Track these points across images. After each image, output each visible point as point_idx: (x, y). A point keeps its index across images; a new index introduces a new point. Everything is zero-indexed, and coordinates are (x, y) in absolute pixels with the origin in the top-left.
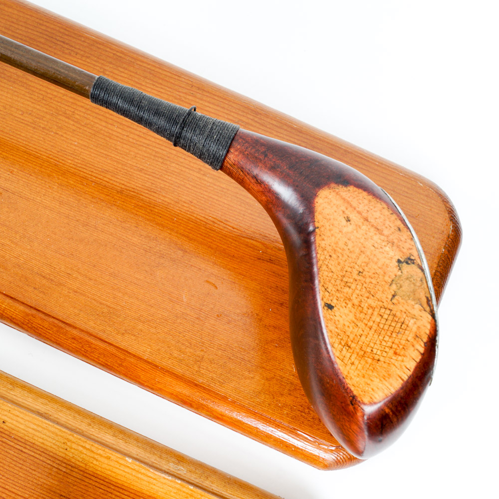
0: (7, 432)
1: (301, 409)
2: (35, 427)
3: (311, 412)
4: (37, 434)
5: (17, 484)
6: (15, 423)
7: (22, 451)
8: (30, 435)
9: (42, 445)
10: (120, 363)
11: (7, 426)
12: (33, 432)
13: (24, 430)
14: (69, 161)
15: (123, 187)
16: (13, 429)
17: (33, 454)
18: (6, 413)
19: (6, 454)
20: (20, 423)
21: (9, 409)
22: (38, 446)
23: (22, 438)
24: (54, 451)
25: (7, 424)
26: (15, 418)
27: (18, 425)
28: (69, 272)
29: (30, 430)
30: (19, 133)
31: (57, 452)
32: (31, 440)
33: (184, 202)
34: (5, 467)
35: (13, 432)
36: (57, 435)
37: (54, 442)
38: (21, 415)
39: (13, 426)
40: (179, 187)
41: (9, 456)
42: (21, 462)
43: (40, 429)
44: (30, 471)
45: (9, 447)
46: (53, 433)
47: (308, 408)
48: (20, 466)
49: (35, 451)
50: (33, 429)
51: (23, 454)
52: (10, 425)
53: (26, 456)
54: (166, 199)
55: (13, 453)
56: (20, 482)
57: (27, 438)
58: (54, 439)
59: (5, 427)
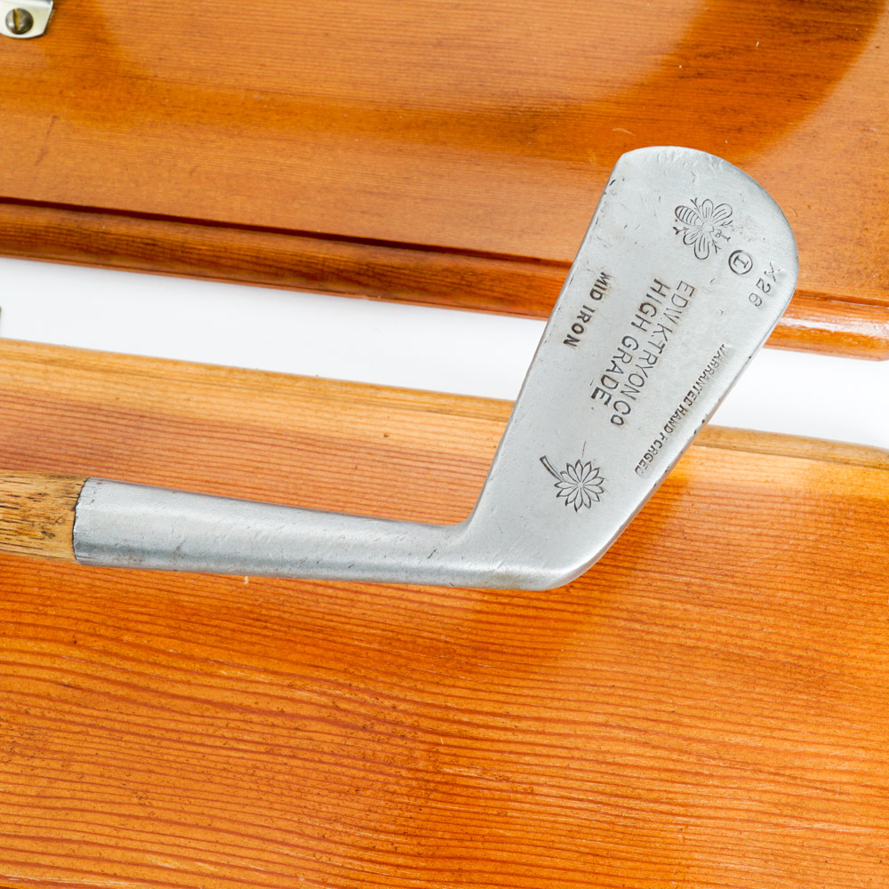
0: (395, 449)
1: (825, 264)
2: (436, 429)
3: (842, 265)
4: (442, 437)
5: (438, 517)
6: (402, 432)
7: (428, 468)
8: (432, 443)
9: (456, 452)
10: (528, 284)
11: (392, 440)
12: (434, 436)
13: (419, 438)
14: (344, 25)
15: (439, 36)
16: (403, 442)
17: (446, 468)
18: (384, 422)
19: (405, 479)
20: (409, 430)
21: (386, 415)
22: (450, 454)
23: (422, 451)
24: (478, 455)
25: (391, 436)
26: (401, 425)
27: (409, 433)
28: (405, 175)
29: (430, 436)
30: (252, 8)
31: (482, 455)
32: (437, 449)
33: (539, 32)
34: (411, 498)
35: (405, 445)
36: (473, 431)
37: (472, 441)
38: (408, 419)
39: (401, 438)
40: (522, 14)
41: (411, 480)
42: (433, 484)
43: (444, 430)
44: (451, 492)
45: (406, 468)
46: (466, 429)
47: (835, 260)
48: (433, 489)
49: (449, 462)
50: (434, 433)
51: (431, 472)
52: (396, 437)
53: (438, 473)
54: (510, 36)
55: (415, 475)
56: (441, 512)
57: (429, 448)
58: (470, 438)
59: (391, 443)
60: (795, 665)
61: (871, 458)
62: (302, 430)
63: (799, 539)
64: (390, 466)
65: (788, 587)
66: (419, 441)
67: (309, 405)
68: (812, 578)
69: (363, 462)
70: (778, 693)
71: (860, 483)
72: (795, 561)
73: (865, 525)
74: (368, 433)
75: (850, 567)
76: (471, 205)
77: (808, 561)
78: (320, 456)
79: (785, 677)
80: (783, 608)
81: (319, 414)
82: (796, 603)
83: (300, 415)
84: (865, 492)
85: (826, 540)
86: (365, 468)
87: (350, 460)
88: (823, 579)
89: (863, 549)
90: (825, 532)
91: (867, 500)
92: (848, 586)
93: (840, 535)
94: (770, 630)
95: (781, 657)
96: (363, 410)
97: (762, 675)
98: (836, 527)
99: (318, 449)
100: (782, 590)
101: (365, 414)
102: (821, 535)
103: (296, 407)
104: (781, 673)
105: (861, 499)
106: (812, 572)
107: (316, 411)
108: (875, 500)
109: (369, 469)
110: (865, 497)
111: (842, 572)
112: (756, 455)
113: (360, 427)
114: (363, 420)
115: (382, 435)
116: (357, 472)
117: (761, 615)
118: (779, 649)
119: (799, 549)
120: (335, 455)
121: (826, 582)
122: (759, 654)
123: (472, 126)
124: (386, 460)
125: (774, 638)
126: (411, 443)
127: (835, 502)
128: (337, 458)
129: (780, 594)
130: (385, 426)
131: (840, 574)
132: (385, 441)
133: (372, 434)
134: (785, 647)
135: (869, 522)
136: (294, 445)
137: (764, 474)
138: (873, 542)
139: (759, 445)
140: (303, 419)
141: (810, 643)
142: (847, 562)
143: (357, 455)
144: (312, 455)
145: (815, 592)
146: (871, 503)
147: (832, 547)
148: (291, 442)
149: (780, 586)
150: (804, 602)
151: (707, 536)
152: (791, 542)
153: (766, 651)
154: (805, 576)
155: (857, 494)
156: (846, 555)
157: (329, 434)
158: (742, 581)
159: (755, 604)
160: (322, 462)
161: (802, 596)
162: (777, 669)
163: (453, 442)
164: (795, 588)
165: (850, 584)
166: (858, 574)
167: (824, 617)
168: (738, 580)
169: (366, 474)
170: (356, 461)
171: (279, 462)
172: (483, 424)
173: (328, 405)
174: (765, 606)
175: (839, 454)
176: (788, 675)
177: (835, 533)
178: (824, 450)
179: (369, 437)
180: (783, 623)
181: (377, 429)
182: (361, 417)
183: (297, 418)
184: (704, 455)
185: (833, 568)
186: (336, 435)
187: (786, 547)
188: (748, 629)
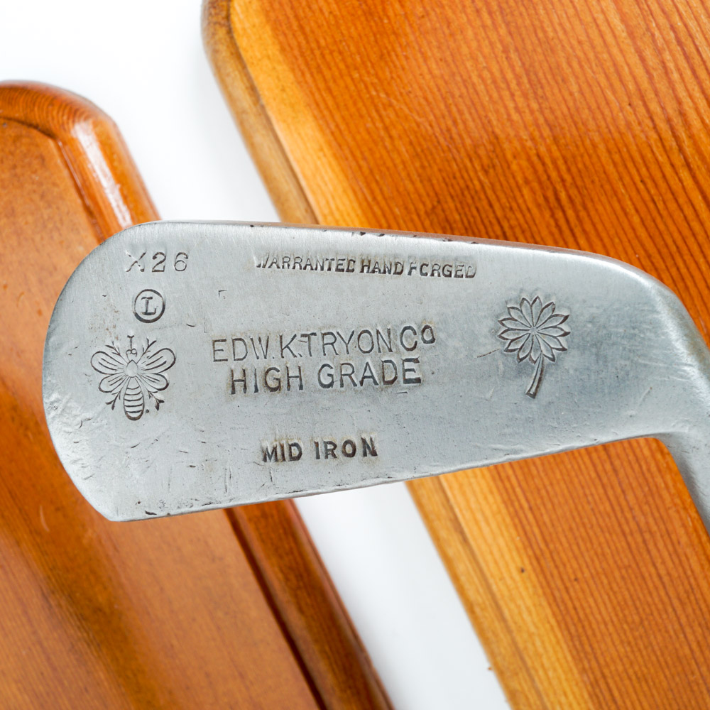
0: (530, 552)
1: (56, 235)
2: (483, 524)
3: (46, 217)
4: (488, 513)
5: (576, 467)
6: (507, 557)
7: (531, 508)
8: (500, 519)
9: (495, 490)
11: (522, 561)
12: (492, 522)
13: (502, 535)
16: (517, 548)
18: (509, 582)
20: (500, 550)
21: (500, 584)
22: (501, 494)
23: (515, 525)
25: (520, 565)
26: (501, 564)
27: (505, 550)
29: (494, 526)
32: (504, 511)
34: (572, 506)
38: (489, 558)
39: (515, 553)
41: (554, 517)
42: (543, 492)
43: (479, 516)
45: (544, 529)
46: (464, 494)
47: (45, 226)
48: (549, 488)
49: (510, 491)
50: (488, 524)
51: (532, 503)
52: (517, 559)
53: (528, 494)
55: (544, 515)
56: (569, 466)
57: (508, 520)
58: (470, 484)
59: (527, 562)
60: (502, 13)
61: (231, 68)
62: (569, 658)
63: (366, 87)
64: (551, 546)
65: (425, 69)
66: (506, 534)
67: (537, 665)
68: (399, 50)
69: (565, 577)
70: (542, 12)
71: (266, 62)
72: (392, 78)
73: (307, 29)
74: (531, 590)
75: (363, 19)
76: (219, 628)
77: (383, 64)
78: (586, 624)
79: (521, 14)
80: (449, 59)
81: (541, 650)
82: (435, 50)
83: (555, 670)
84: (274, 50)
85: (349, 60)
86: (570, 571)
87: (571, 590)
88: (392, 38)
89: (335, 17)
90: (342, 66)
91: (280, 43)
92: (384, 9)
93: (334, 48)
94: (481, 59)
95: (503, 31)
96: (510, 610)
97: (534, 39)
98: (328, 57)
99: (580, 630)
100: (430, 72)
101: (512, 606)
102: (347, 67)
103: (548, 678)
104: (520, 21)
105: (283, 50)
106: (393, 53)
107: (540, 656)
108: (276, 36)
109: (568, 566)
110: (278, 47)
111: (373, 24)
112: (303, 183)
113: (529, 603)
114: (520, 602)
115: (524, 575)
116: (579, 575)
117: (470, 77)
118: (494, 38)
119: (375, 81)
120: (575, 608)
121: (394, 33)
122: (513, 56)
123: (135, 675)
124: (547, 555)
125: (487, 50)
126: (513, 540)
127: (303, 74)
128: (577, 605)
129: (436, 72)
130: (512, 578)
131: (377, 24)
132: (529, 568)
133: (529, 585)
134: (489, 34)
135: (301, 28)
136: (591, 657)
137: (319, 163)
138: (321, 10)
139: (287, 186)
140: (557, 665)
141: (469, 11)
142: (358, 24)
143: (562, 587)
144: (589, 632)
145: (412, 38)
146: (282, 38)
147: (353, 49)
148: (589, 661)
149: (428, 77)
150: (429, 43)
151: (421, 181)
152: (374, 93)
153: (506, 51)
154: (402, 58)
155: (281, 58)
156: (352, 30)
157: (556, 629)
158: (447, 118)
159: (464, 91)
160: (591, 618)
161: (425, 48)
162: (517, 27)
163: (486, 498)
164: (421, 60)
165: (380, 8)
166: (364, 6)
167: (432, 13)
168: (450, 123)
169: (575, 566)
170: (568, 584)
171: (618, 661)
173: (526, 648)
174: (458, 78)
175: (246, 101)
176: (516, 13)
177: (336, 54)
178: (252, 119)
179: (534, 587)
180: (465, 50)
181: (520, 584)
182: (518, 607)
183: (560, 671)
185: (375, 35)
186: (553, 621)
187: (383, 95)
188: (494, 82)
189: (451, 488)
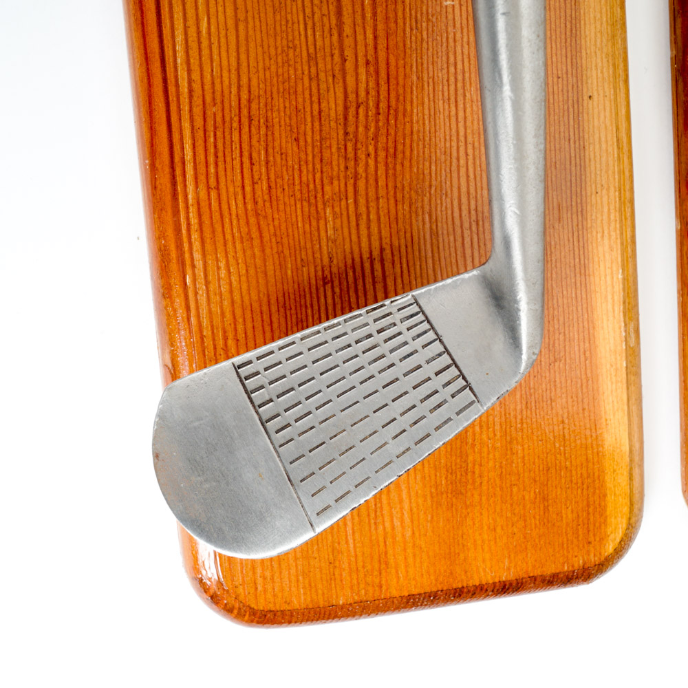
0: (581, 108)
2: (603, 139)
4: (597, 146)
6: (596, 111)
7: (569, 140)
8: (591, 138)
9: (587, 160)
11: (588, 103)
12: (597, 140)
13: (593, 127)
16: (588, 114)
17: (573, 155)
18: (601, 93)
19: (557, 122)
20: (599, 117)
21: (607, 94)
22: (584, 156)
23: (583, 130)
24: (588, 179)
25: (590, 102)
26: (601, 107)
27: (596, 116)
29: (597, 136)
31: (588, 183)
32: (586, 144)
35: (585, 115)
36: (607, 172)
37: (598, 172)
38: (608, 114)
39: (591, 111)
41: (557, 127)
42: (557, 147)
43: (604, 146)
44: (553, 164)
45: (566, 121)
46: (607, 165)
48: (553, 148)
49: (578, 156)
50: (600, 139)
51: (567, 143)
52: (590, 106)
53: (567, 149)
55: (562, 130)
57: (586, 136)
58: (601, 170)
59: (585, 102)
60: (467, 470)
61: (637, 496)
62: (582, 22)
63: (565, 454)
64: (566, 107)
65: (526, 452)
66: (591, 127)
67: (605, 24)
68: (537, 470)
69: (565, 82)
70: (443, 461)
71: (617, 493)
72: (547, 454)
73: (585, 503)
74: (590, 82)
75: (550, 497)
77: (550, 465)
78: (563, 44)
79: (456, 465)
80: (509, 452)
81: (599, 35)
82: (515, 461)
83: (595, 17)
84: (610, 498)
85: (568, 475)
86: (560, 85)
87: (564, 71)
88: (537, 479)
89: (566, 505)
90: (574, 472)
91: (605, 501)
92: (535, 498)
93: (573, 485)
94: (490, 446)
95: (471, 458)
96: (609, 72)
97: (454, 446)
98: (580, 481)
99: (569, 40)
100: (523, 449)
101: (606, 74)
102: (571, 471)
103: (601, 13)
104: (458, 461)
105: (605, 496)
106: (541, 469)
107: (601, 32)
108: (605, 506)
109: (560, 89)
110: (606, 499)
111: (546, 492)
112: (626, 408)
113: (594, 73)
114: (600, 75)
115: (591, 94)
116: (555, 80)
117: (501, 436)
118: (477, 456)
119: (558, 456)
120: (566, 56)
121: (535, 481)
122: (470, 441)
124: (570, 102)
125: (485, 450)
126: (588, 121)
127: (599, 476)
128: (564, 59)
129: (520, 447)
130: (598, 95)
131: (543, 490)
132: (586, 98)
133: (590, 85)
134: (479, 459)
135: (588, 505)
136: (568, 18)
137: (612, 417)
138: (572, 512)
139: (634, 408)
140: (592, 21)
141: (486, 478)
142: (554, 495)
143: (570, 76)
144: (563, 37)
145: (526, 474)
146: (603, 504)
147: (563, 481)
148: (571, 15)
149: (526, 446)
150: (517, 467)
151: (555, 381)
152: (562, 448)
153: (473, 445)
154: (537, 465)
155: (608, 492)
156: (559, 493)
157: (583, 47)
158: (525, 416)
159: (508, 430)
160: (558, 46)
161: (521, 465)
162: (461, 457)
163: (595, 157)
164: (526, 458)
165: (538, 500)
166: (546, 504)
167: (508, 485)
168: (524, 412)
169: (555, 88)
170: (565, 76)
171: (552, 9)
172: (614, 179)
173: (608, 40)
174: (508, 438)
175: (636, 471)
176: (458, 466)
177: (574, 481)
178: (636, 459)
179: (587, 83)
180: (497, 454)
181: (595, 89)
182: (602, 72)
183: (592, 16)
184: (619, 365)
185: (547, 485)
186: (584, 54)
187: (557, 445)
188: (488, 428)
189: (614, 173)
